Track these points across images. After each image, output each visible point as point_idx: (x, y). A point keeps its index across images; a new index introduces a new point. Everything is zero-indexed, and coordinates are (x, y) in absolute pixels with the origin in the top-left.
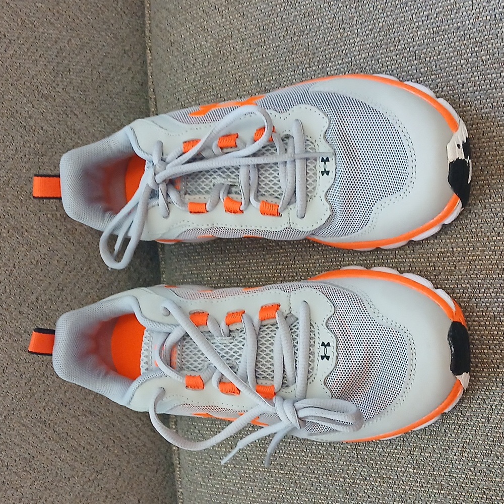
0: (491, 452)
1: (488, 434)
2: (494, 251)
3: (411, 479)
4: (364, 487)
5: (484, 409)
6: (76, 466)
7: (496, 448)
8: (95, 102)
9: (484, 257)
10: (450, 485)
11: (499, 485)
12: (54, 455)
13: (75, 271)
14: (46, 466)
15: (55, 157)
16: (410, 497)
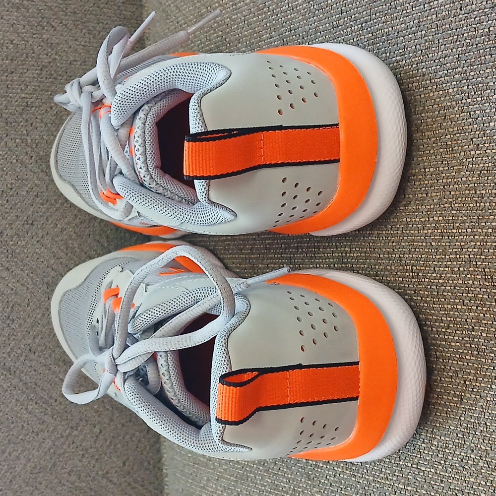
0: (465, 442)
1: (461, 418)
2: (472, 170)
3: (375, 468)
4: (327, 472)
5: (457, 384)
6: (46, 419)
7: (471, 438)
8: (78, 12)
9: (460, 179)
10: (417, 480)
11: (474, 487)
12: (20, 406)
13: (48, 203)
14: (10, 418)
15: (26, 75)
16: (374, 490)
